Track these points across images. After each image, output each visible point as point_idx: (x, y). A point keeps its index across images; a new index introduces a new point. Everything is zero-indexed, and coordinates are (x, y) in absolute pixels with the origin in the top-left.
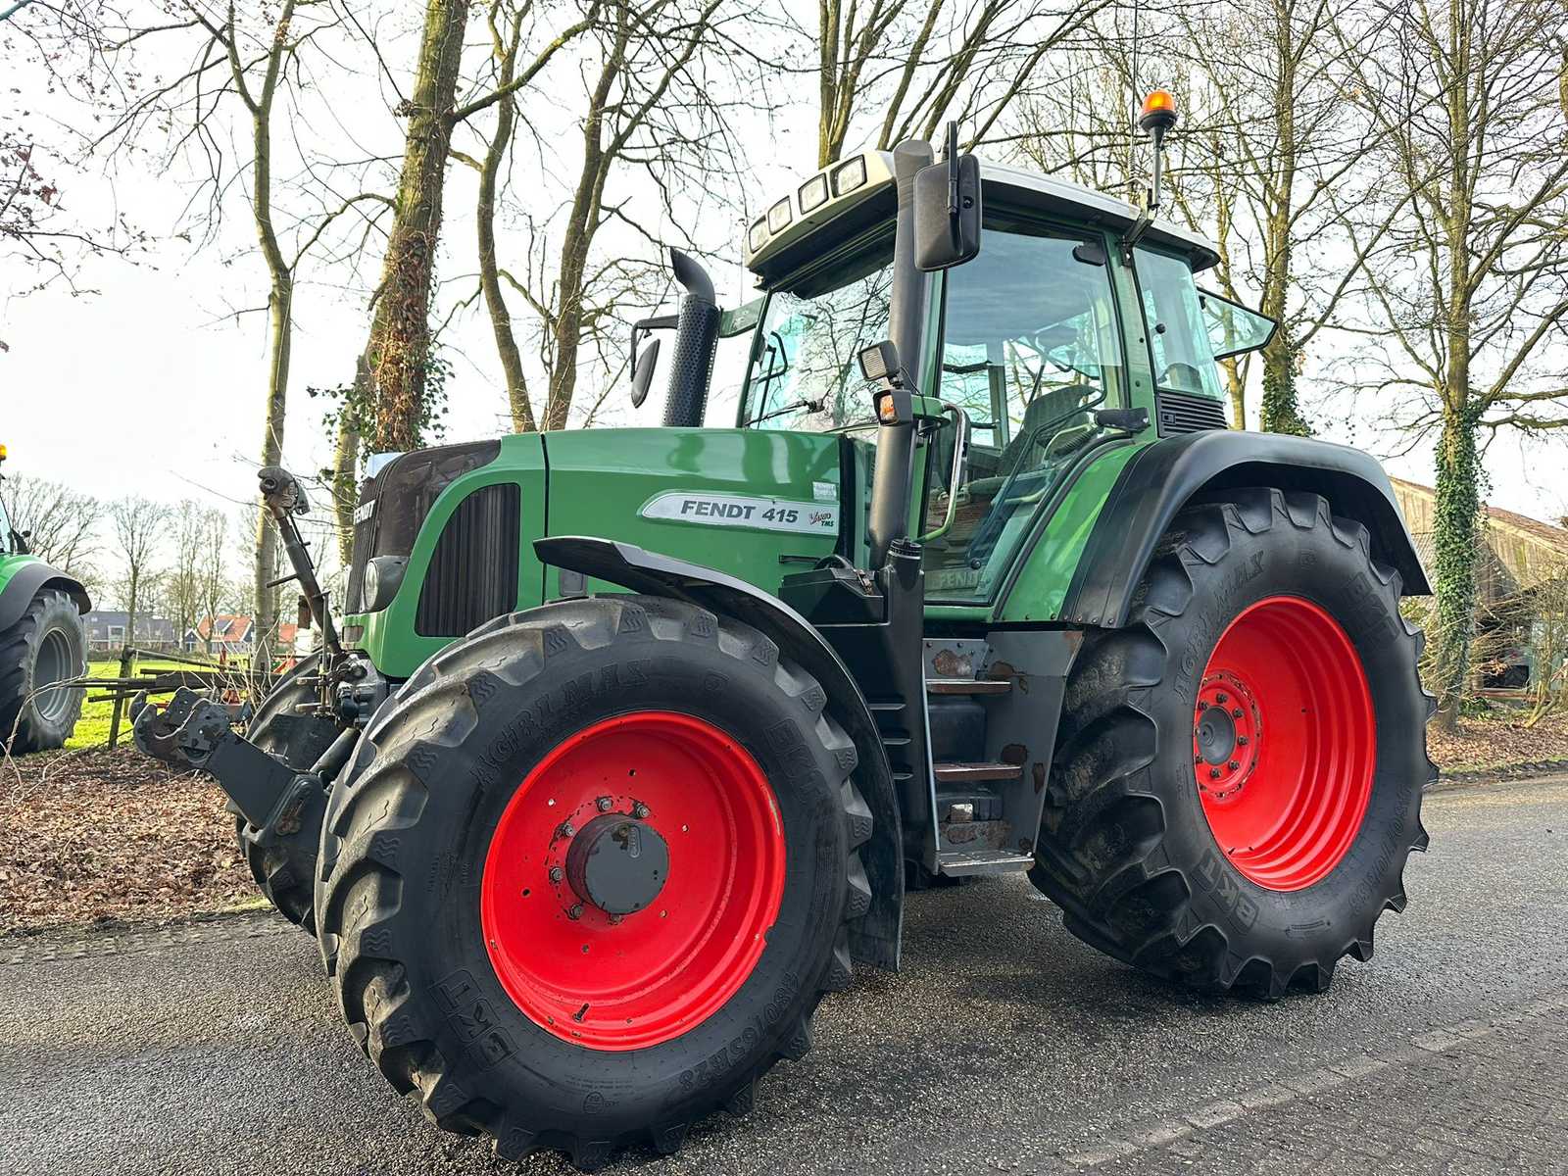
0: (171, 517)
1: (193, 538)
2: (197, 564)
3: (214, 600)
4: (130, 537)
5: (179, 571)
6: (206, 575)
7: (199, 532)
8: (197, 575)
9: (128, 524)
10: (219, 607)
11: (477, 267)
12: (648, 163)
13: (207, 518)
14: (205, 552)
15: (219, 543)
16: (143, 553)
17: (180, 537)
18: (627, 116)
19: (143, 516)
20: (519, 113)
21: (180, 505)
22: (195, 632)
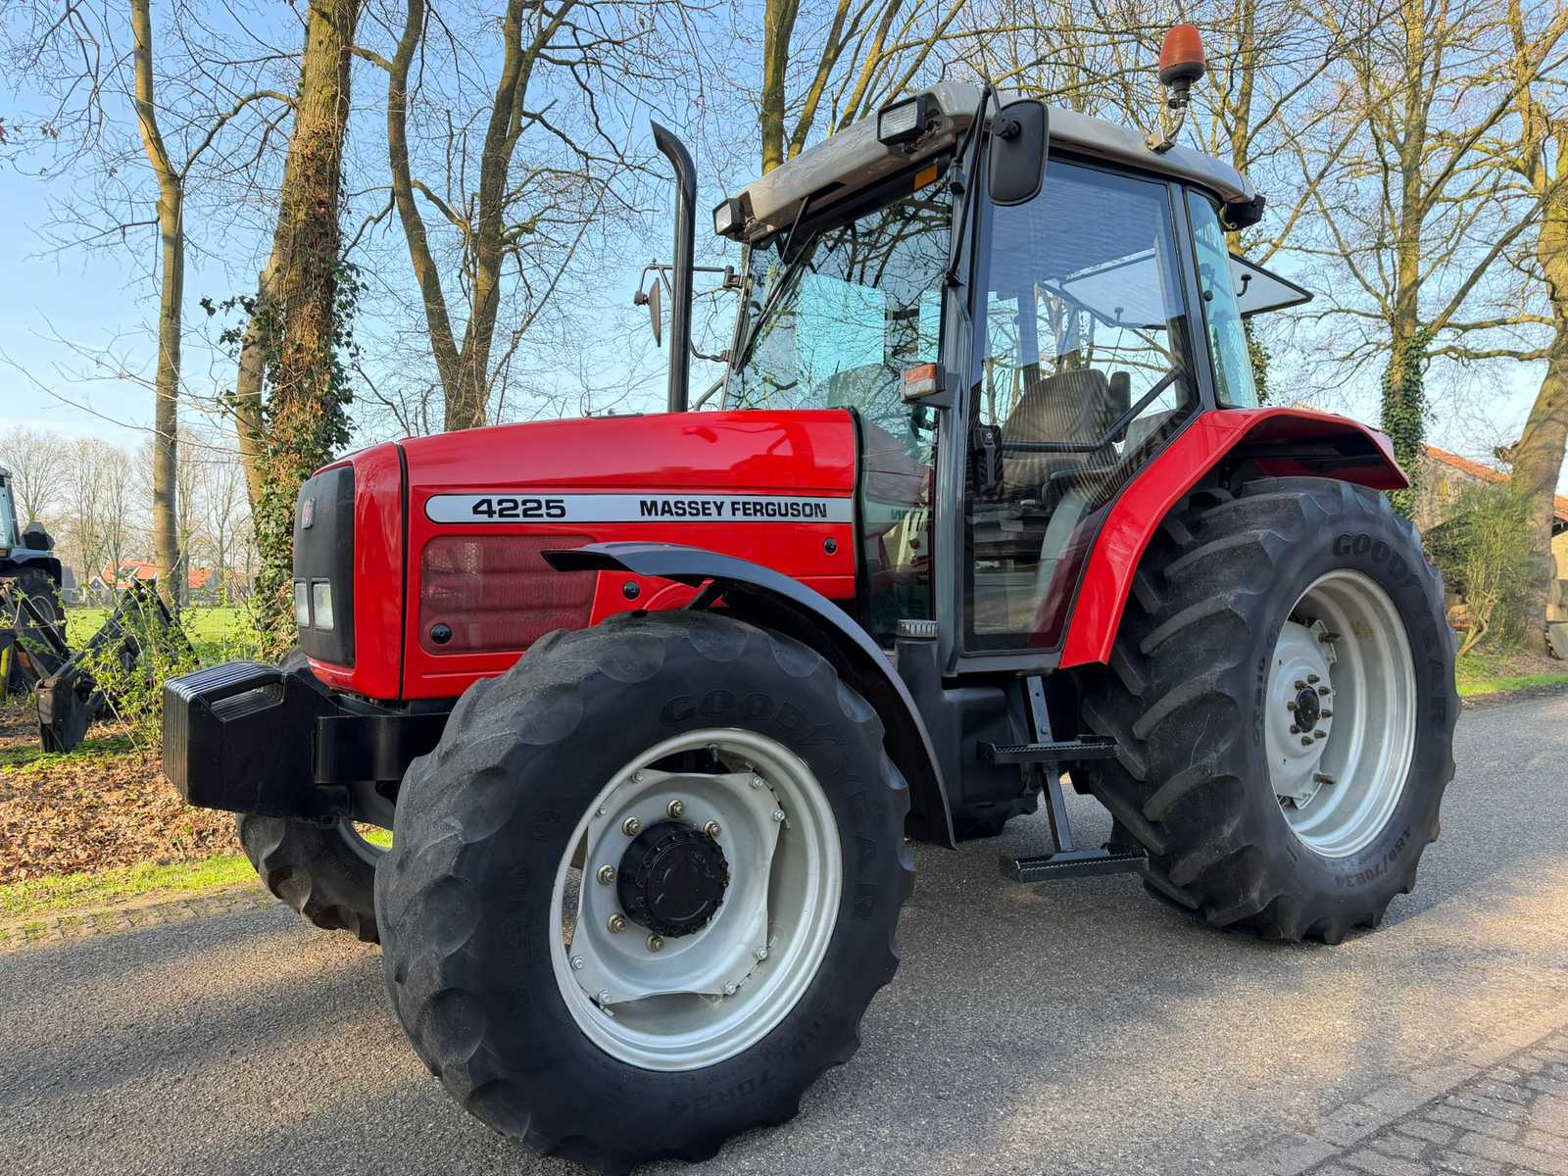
0: (66, 459)
1: (92, 481)
2: (98, 508)
3: (117, 546)
4: (24, 480)
5: (77, 516)
6: (108, 521)
7: (99, 475)
8: (99, 520)
9: (21, 467)
10: (124, 553)
11: (388, 178)
12: (572, 65)
13: (106, 460)
14: (105, 495)
15: (120, 486)
16: (40, 497)
17: (78, 480)
18: (549, 14)
19: (36, 459)
20: (430, 9)
21: (76, 447)
22: (99, 579)
